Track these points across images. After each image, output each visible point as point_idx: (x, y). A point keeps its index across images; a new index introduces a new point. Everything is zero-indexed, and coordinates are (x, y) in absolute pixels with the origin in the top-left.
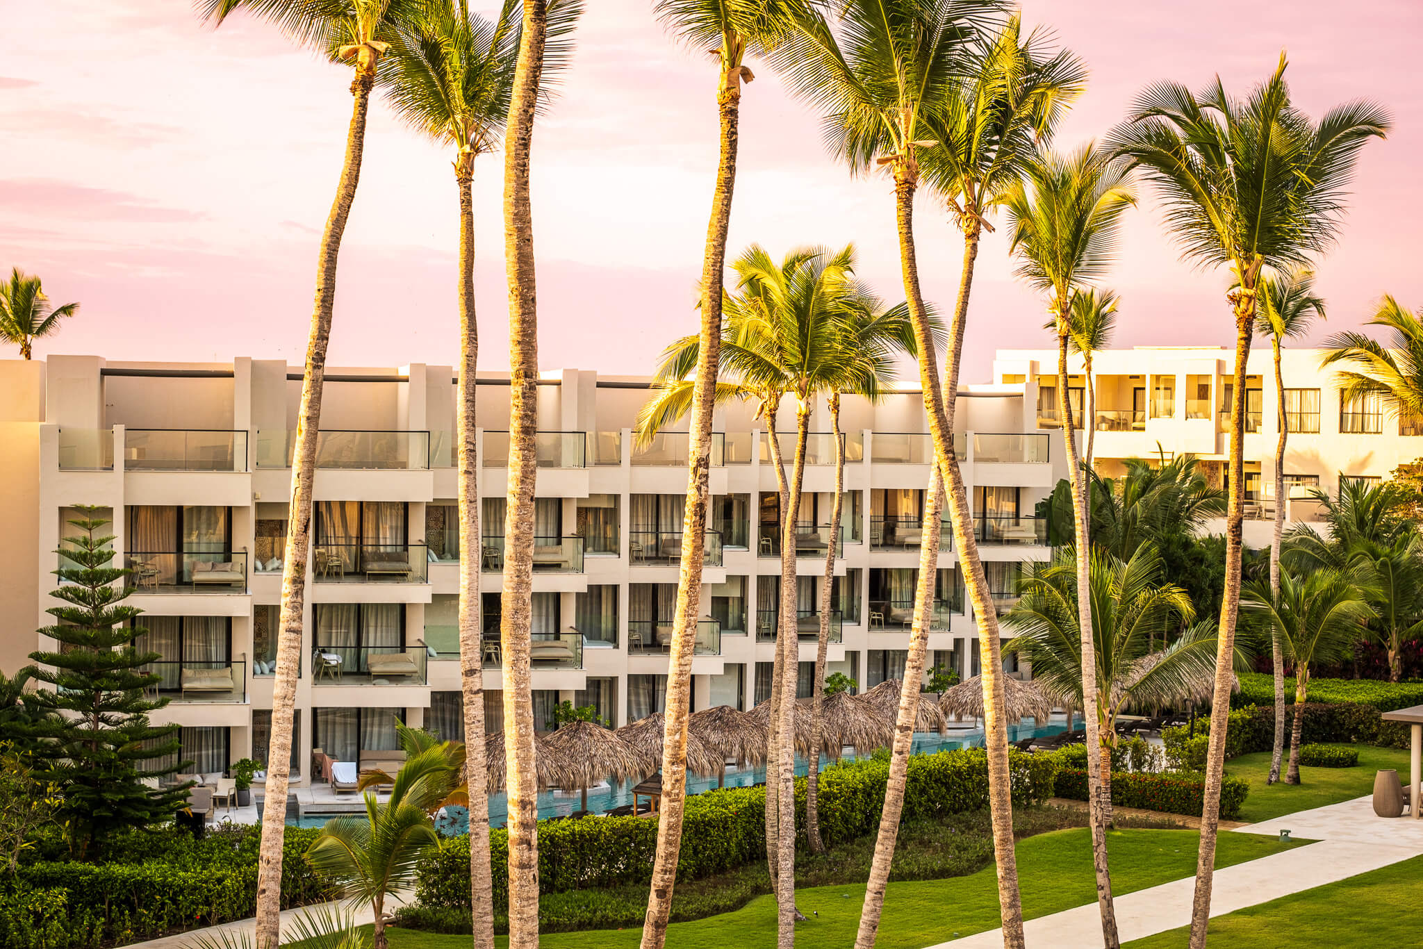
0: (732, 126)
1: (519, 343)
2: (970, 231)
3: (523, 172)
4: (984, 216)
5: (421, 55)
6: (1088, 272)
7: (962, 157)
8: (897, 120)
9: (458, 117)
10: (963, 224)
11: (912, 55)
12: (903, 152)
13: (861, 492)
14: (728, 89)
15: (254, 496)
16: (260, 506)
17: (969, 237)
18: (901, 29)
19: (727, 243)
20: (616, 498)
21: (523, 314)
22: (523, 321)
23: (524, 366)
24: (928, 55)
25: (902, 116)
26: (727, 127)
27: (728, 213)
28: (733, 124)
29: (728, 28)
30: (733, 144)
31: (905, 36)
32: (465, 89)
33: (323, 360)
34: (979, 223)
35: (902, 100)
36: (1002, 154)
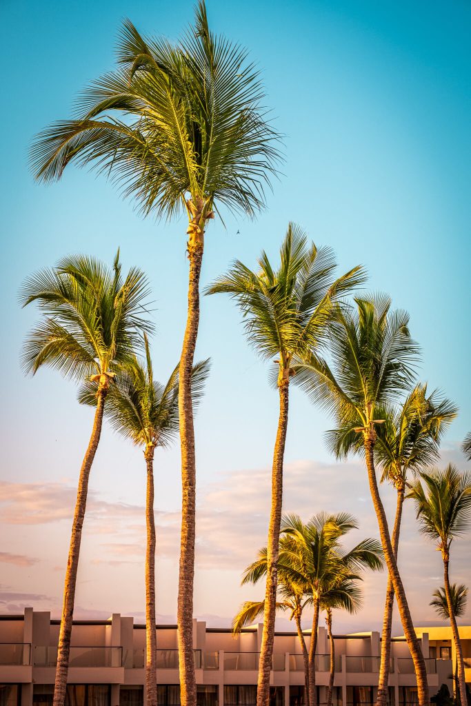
0: (286, 397)
1: (187, 468)
2: (400, 488)
3: (188, 384)
4: (407, 481)
5: (128, 398)
6: (457, 530)
7: (395, 451)
8: (364, 412)
9: (146, 429)
10: (397, 485)
11: (371, 375)
12: (368, 426)
13: (341, 687)
14: (283, 379)
15: (33, 680)
16: (36, 687)
17: (399, 491)
18: (365, 363)
19: (284, 454)
20: (216, 687)
21: (189, 454)
22: (188, 457)
23: (189, 480)
24: (378, 379)
25: (367, 409)
26: (283, 397)
27: (284, 439)
28: (286, 396)
29: (283, 350)
30: (286, 405)
31: (367, 367)
32: (150, 415)
33: (81, 527)
34: (404, 484)
35: (366, 400)
36: (414, 451)
